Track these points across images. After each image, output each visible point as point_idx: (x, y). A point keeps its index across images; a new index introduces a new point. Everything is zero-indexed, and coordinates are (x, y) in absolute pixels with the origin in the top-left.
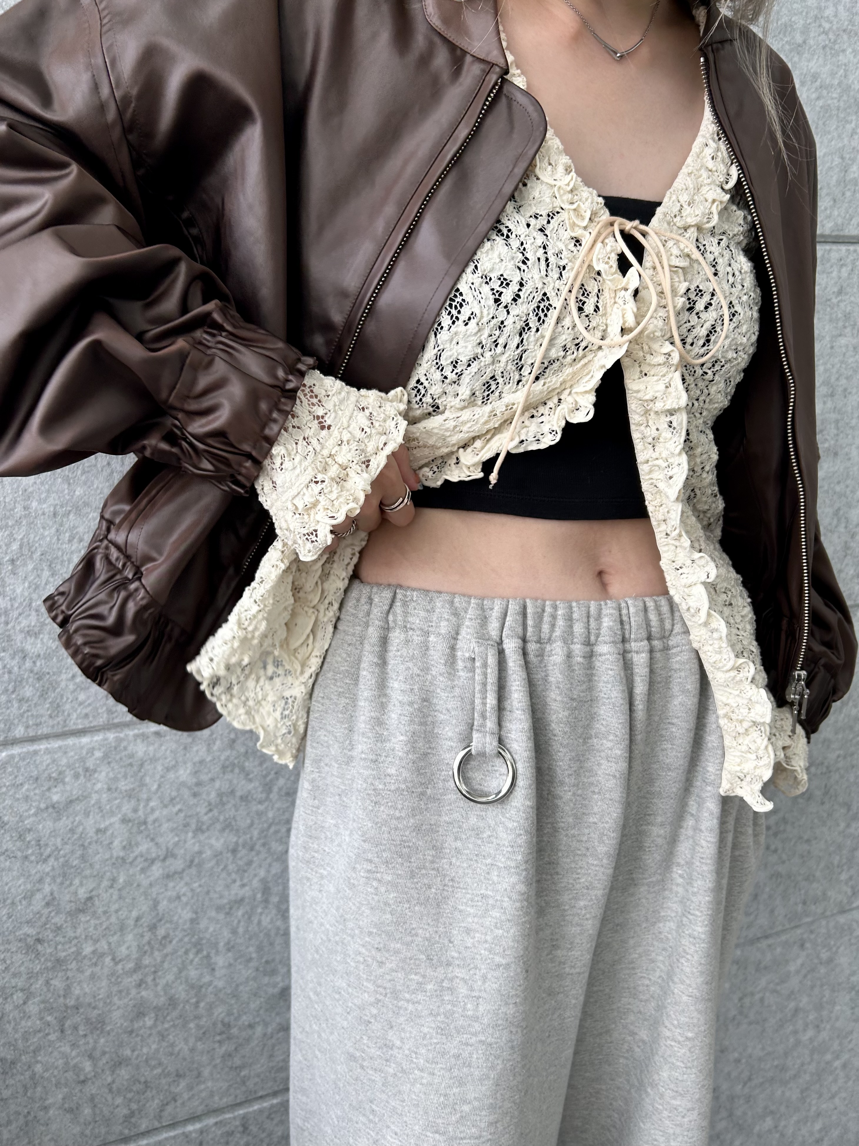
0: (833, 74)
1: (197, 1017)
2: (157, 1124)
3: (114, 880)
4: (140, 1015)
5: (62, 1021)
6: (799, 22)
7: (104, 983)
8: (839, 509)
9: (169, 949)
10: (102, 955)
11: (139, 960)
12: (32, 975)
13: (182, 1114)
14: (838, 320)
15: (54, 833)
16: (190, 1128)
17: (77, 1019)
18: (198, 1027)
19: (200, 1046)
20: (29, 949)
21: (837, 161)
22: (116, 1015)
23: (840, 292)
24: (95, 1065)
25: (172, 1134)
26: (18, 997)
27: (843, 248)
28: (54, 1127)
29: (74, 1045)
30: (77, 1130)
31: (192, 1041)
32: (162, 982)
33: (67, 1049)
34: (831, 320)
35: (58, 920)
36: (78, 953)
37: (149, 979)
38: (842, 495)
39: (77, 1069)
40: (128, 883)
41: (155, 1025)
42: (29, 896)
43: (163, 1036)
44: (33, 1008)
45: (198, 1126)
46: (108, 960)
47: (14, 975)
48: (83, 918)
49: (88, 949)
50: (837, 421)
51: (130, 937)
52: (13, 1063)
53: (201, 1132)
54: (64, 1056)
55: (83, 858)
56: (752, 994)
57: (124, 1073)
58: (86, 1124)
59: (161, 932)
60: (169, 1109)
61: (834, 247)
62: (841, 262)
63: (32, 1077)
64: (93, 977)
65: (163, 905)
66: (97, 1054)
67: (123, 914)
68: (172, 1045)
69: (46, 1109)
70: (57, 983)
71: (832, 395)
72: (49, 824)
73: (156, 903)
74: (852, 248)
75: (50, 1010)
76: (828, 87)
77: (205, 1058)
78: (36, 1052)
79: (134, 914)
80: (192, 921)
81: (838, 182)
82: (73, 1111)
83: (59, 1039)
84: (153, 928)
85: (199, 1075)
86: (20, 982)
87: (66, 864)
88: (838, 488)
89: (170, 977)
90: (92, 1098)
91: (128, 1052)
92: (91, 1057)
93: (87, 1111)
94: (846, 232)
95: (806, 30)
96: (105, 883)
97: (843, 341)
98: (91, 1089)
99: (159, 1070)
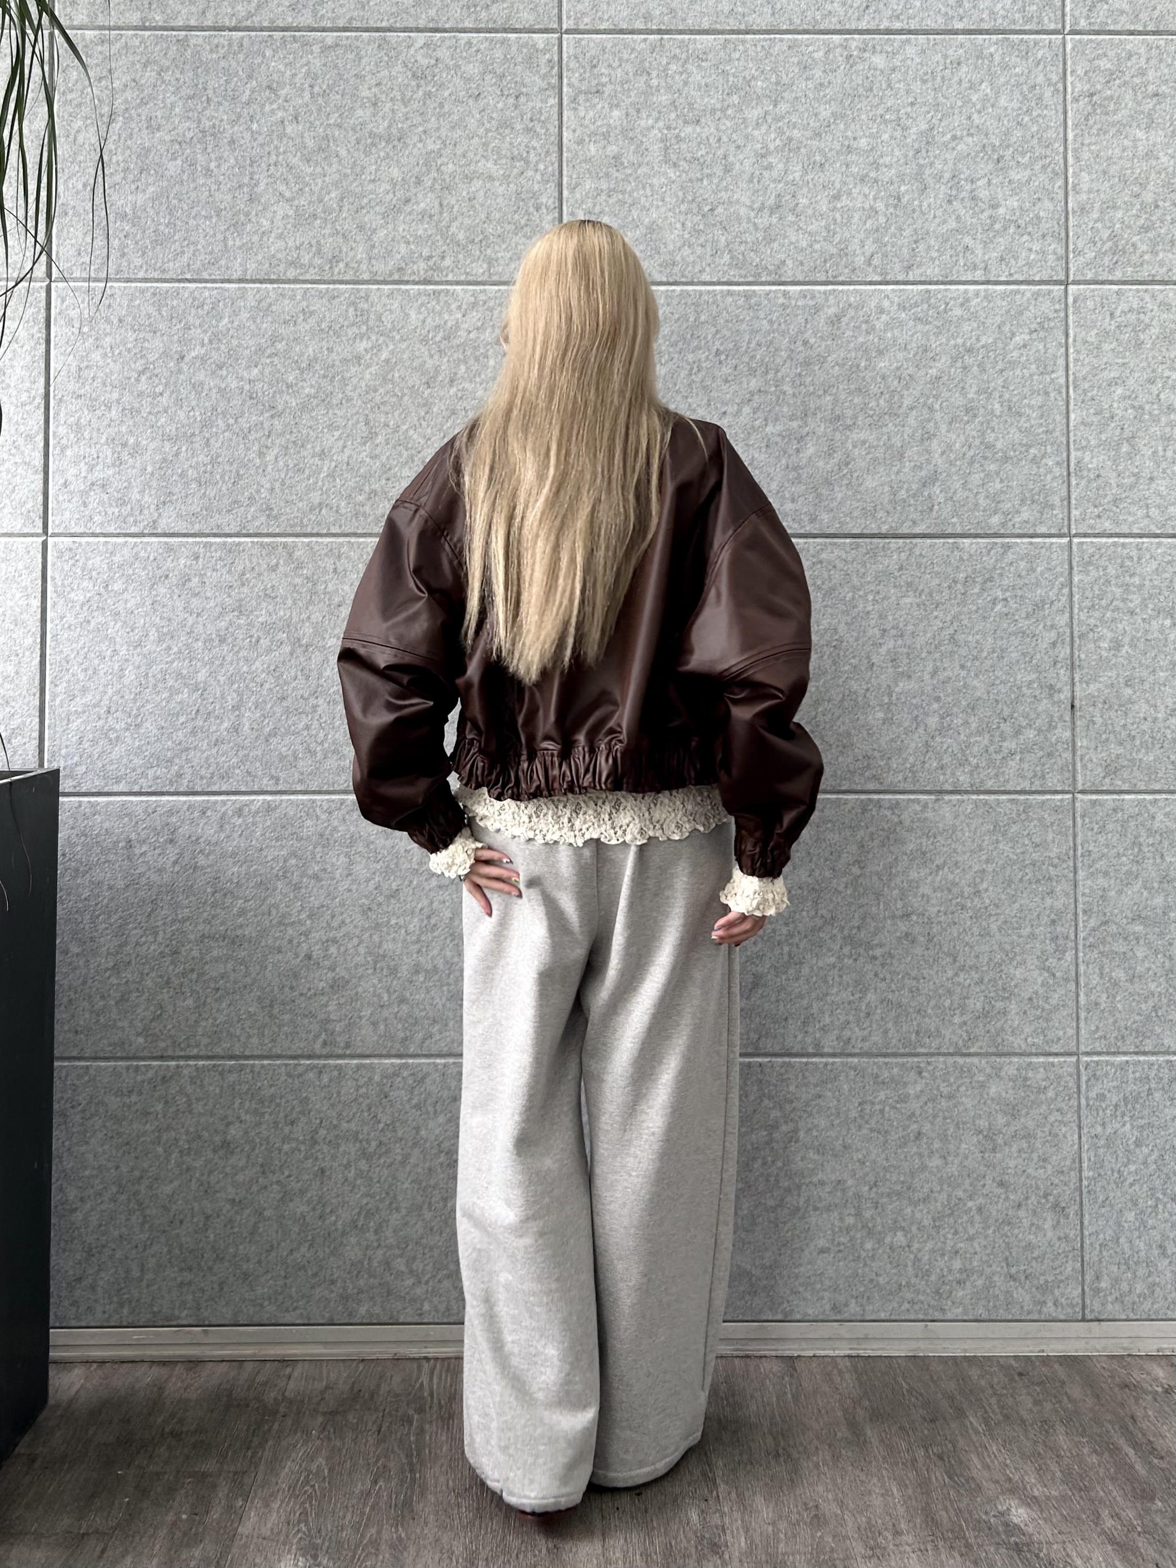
0: (879, 439)
1: (448, 984)
2: (419, 1052)
3: (411, 882)
4: (417, 972)
5: (375, 963)
6: (849, 413)
7: (400, 945)
8: (917, 716)
9: (436, 934)
10: (400, 927)
11: (419, 935)
12: (364, 930)
13: (434, 1050)
14: (901, 587)
15: (384, 847)
16: (438, 1061)
17: (383, 964)
18: (449, 991)
19: (448, 1005)
20: (364, 913)
21: (887, 489)
22: (405, 967)
23: (901, 569)
24: (389, 998)
25: (428, 1061)
26: (355, 941)
27: (901, 541)
28: (363, 1032)
29: (380, 981)
30: (375, 1038)
31: (444, 999)
32: (431, 954)
33: (376, 981)
34: (895, 586)
35: (381, 899)
36: (388, 922)
37: (424, 950)
38: (916, 707)
39: (380, 997)
40: (418, 886)
41: (424, 982)
42: (368, 881)
43: (428, 992)
44: (362, 950)
45: (443, 1061)
46: (403, 931)
47: (355, 927)
48: (393, 901)
49: (393, 922)
50: (908, 654)
51: (416, 920)
52: (348, 982)
53: (445, 1066)
54: (374, 986)
55: (397, 864)
56: (873, 1103)
57: (404, 1007)
58: (380, 1036)
59: (433, 921)
60: (428, 1042)
61: (893, 540)
62: (899, 550)
63: (357, 994)
64: (394, 939)
65: (435, 905)
66: (391, 990)
67: (414, 904)
68: (433, 998)
69: (360, 1018)
70: (376, 938)
71: (902, 636)
72: (382, 841)
73: (432, 903)
74: (908, 541)
75: (370, 953)
76: (876, 447)
77: (451, 1014)
78: (360, 978)
79: (420, 906)
80: (451, 919)
81: (890, 502)
82: (375, 1024)
83: (373, 974)
84: (429, 917)
85: (446, 1025)
86: (358, 932)
87: (388, 866)
88: (914, 701)
89: (435, 952)
90: (386, 1019)
91: (408, 995)
92: (388, 992)
93: (382, 1027)
94: (900, 531)
95: (855, 417)
96: (406, 882)
97: (908, 600)
98: (386, 1013)
99: (423, 1014)
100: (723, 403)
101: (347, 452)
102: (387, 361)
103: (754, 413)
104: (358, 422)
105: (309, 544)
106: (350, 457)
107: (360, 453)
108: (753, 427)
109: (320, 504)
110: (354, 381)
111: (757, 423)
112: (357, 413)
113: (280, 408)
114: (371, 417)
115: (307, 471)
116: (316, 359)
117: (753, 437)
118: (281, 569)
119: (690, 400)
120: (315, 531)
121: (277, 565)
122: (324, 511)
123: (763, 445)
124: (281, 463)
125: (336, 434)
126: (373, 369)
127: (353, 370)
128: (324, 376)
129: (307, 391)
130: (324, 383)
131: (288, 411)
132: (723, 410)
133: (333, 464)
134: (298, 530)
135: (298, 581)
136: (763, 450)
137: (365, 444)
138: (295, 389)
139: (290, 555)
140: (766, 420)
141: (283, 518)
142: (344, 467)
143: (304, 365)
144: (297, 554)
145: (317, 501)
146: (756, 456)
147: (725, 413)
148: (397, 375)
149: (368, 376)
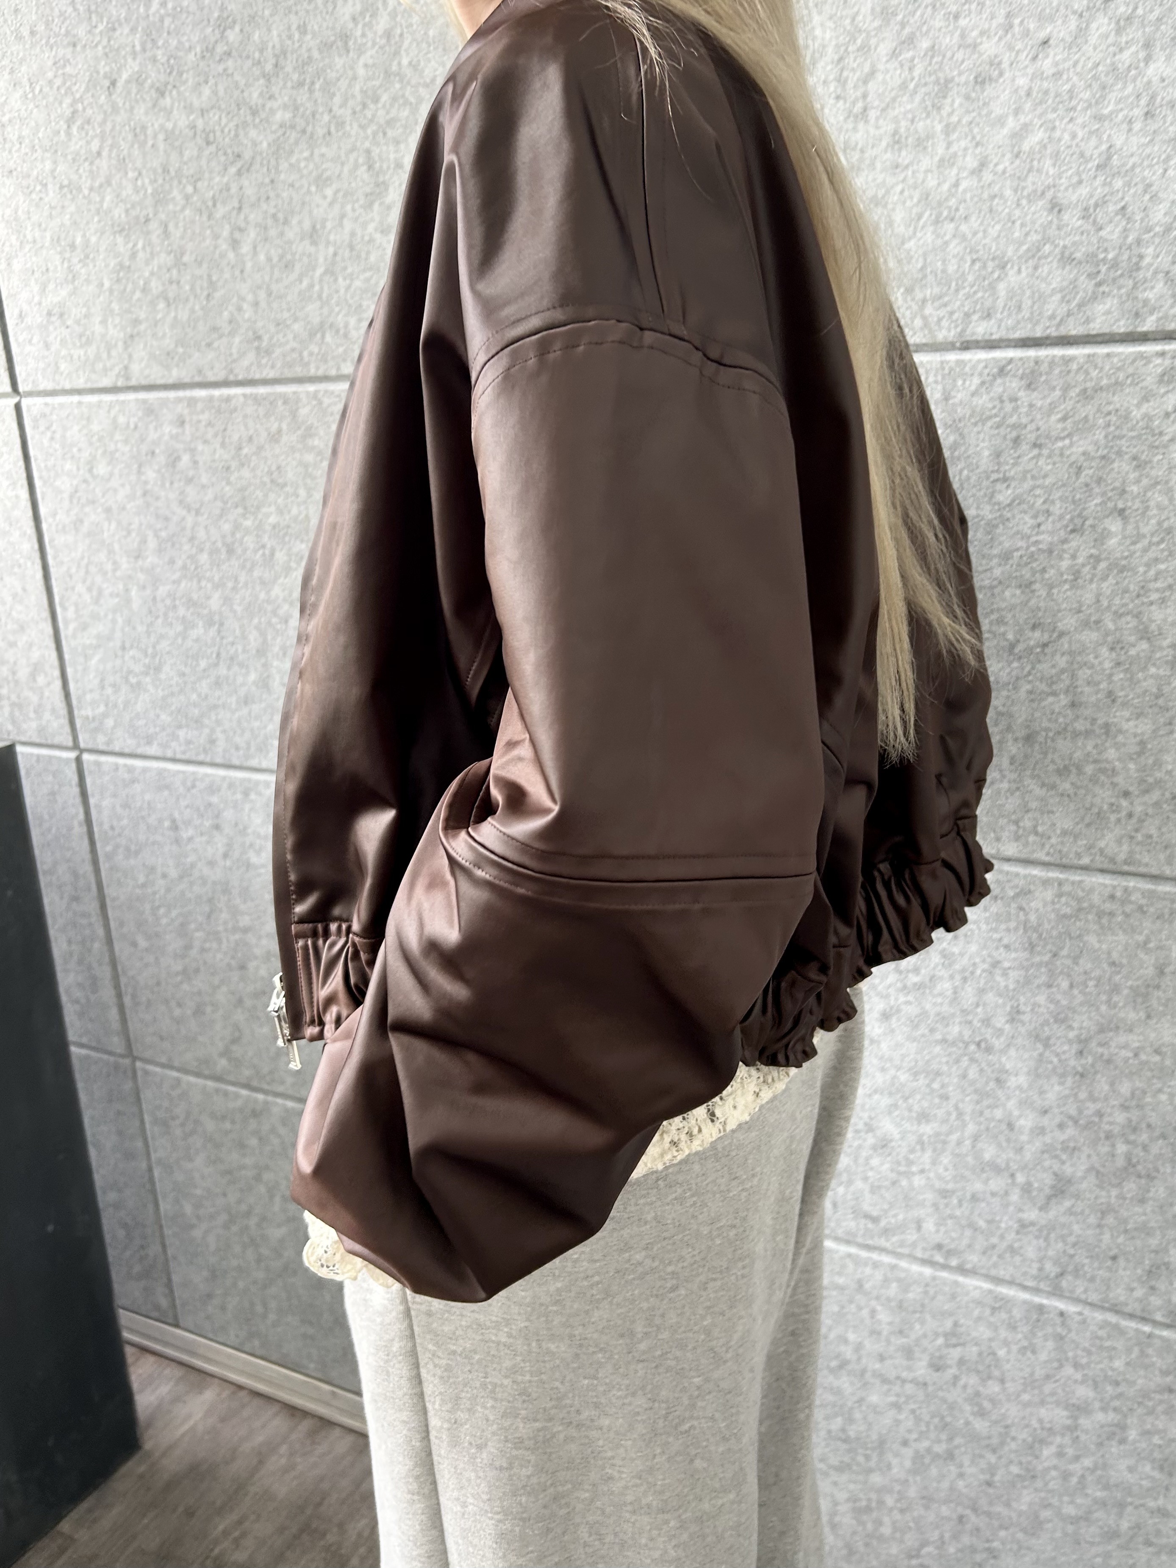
100: (1043, 18)
101: (348, 225)
102: (388, 34)
103: (1119, 31)
104: (356, 166)
105: (315, 395)
106: (353, 234)
107: (364, 225)
108: (1114, 68)
109: (322, 324)
110: (343, 84)
111: (1126, 57)
112: (353, 149)
113: (247, 155)
114: (376, 151)
115: (298, 267)
116: (284, 53)
117: (1113, 96)
118: (284, 439)
119: (963, 22)
120: (320, 373)
121: (279, 431)
122: (328, 338)
123: (1138, 112)
124: (262, 257)
125: (329, 192)
126: (368, 57)
127: (339, 62)
128: (301, 84)
129: (279, 116)
130: (302, 97)
131: (258, 159)
132: (1042, 35)
133: (331, 250)
134: (298, 371)
135: (309, 458)
136: (1137, 126)
137: (370, 205)
138: (263, 115)
139: (294, 414)
140: (1147, 45)
141: (278, 352)
142: (347, 254)
143: (269, 67)
144: (303, 411)
145: (316, 320)
146: (1119, 142)
147: (1045, 42)
148: (405, 61)
149: (361, 72)
